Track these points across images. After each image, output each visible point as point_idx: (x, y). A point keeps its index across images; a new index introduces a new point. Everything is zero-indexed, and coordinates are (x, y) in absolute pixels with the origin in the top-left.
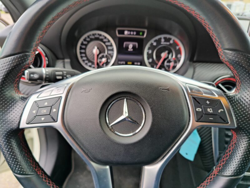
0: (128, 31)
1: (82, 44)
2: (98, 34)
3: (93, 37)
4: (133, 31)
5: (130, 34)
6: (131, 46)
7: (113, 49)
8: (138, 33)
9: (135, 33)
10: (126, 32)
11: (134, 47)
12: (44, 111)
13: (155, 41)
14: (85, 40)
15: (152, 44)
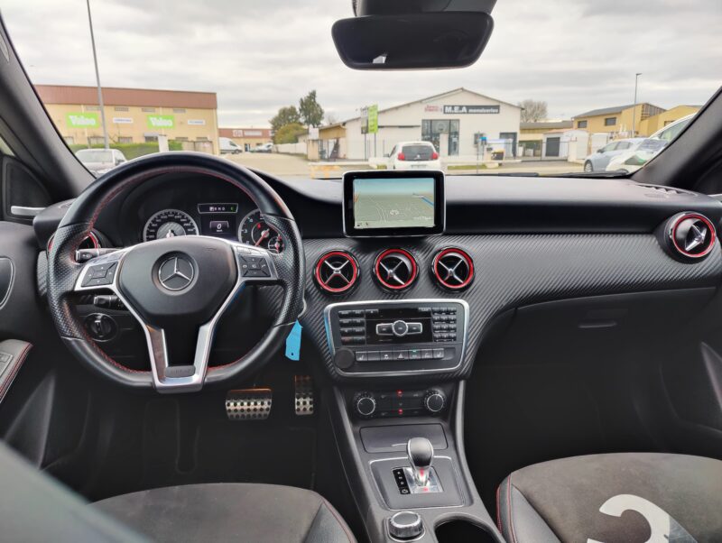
0: (214, 206)
1: (150, 227)
2: (173, 213)
3: (166, 217)
4: (221, 206)
5: (217, 211)
6: (219, 226)
7: (195, 230)
8: (228, 208)
9: (224, 209)
10: (211, 208)
11: (224, 228)
12: (100, 274)
13: (251, 217)
14: (154, 222)
15: (247, 220)
